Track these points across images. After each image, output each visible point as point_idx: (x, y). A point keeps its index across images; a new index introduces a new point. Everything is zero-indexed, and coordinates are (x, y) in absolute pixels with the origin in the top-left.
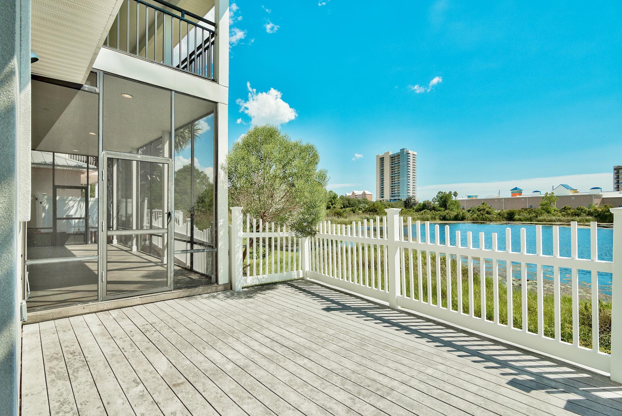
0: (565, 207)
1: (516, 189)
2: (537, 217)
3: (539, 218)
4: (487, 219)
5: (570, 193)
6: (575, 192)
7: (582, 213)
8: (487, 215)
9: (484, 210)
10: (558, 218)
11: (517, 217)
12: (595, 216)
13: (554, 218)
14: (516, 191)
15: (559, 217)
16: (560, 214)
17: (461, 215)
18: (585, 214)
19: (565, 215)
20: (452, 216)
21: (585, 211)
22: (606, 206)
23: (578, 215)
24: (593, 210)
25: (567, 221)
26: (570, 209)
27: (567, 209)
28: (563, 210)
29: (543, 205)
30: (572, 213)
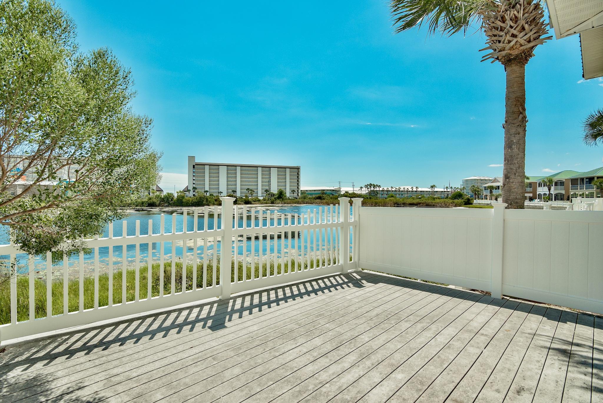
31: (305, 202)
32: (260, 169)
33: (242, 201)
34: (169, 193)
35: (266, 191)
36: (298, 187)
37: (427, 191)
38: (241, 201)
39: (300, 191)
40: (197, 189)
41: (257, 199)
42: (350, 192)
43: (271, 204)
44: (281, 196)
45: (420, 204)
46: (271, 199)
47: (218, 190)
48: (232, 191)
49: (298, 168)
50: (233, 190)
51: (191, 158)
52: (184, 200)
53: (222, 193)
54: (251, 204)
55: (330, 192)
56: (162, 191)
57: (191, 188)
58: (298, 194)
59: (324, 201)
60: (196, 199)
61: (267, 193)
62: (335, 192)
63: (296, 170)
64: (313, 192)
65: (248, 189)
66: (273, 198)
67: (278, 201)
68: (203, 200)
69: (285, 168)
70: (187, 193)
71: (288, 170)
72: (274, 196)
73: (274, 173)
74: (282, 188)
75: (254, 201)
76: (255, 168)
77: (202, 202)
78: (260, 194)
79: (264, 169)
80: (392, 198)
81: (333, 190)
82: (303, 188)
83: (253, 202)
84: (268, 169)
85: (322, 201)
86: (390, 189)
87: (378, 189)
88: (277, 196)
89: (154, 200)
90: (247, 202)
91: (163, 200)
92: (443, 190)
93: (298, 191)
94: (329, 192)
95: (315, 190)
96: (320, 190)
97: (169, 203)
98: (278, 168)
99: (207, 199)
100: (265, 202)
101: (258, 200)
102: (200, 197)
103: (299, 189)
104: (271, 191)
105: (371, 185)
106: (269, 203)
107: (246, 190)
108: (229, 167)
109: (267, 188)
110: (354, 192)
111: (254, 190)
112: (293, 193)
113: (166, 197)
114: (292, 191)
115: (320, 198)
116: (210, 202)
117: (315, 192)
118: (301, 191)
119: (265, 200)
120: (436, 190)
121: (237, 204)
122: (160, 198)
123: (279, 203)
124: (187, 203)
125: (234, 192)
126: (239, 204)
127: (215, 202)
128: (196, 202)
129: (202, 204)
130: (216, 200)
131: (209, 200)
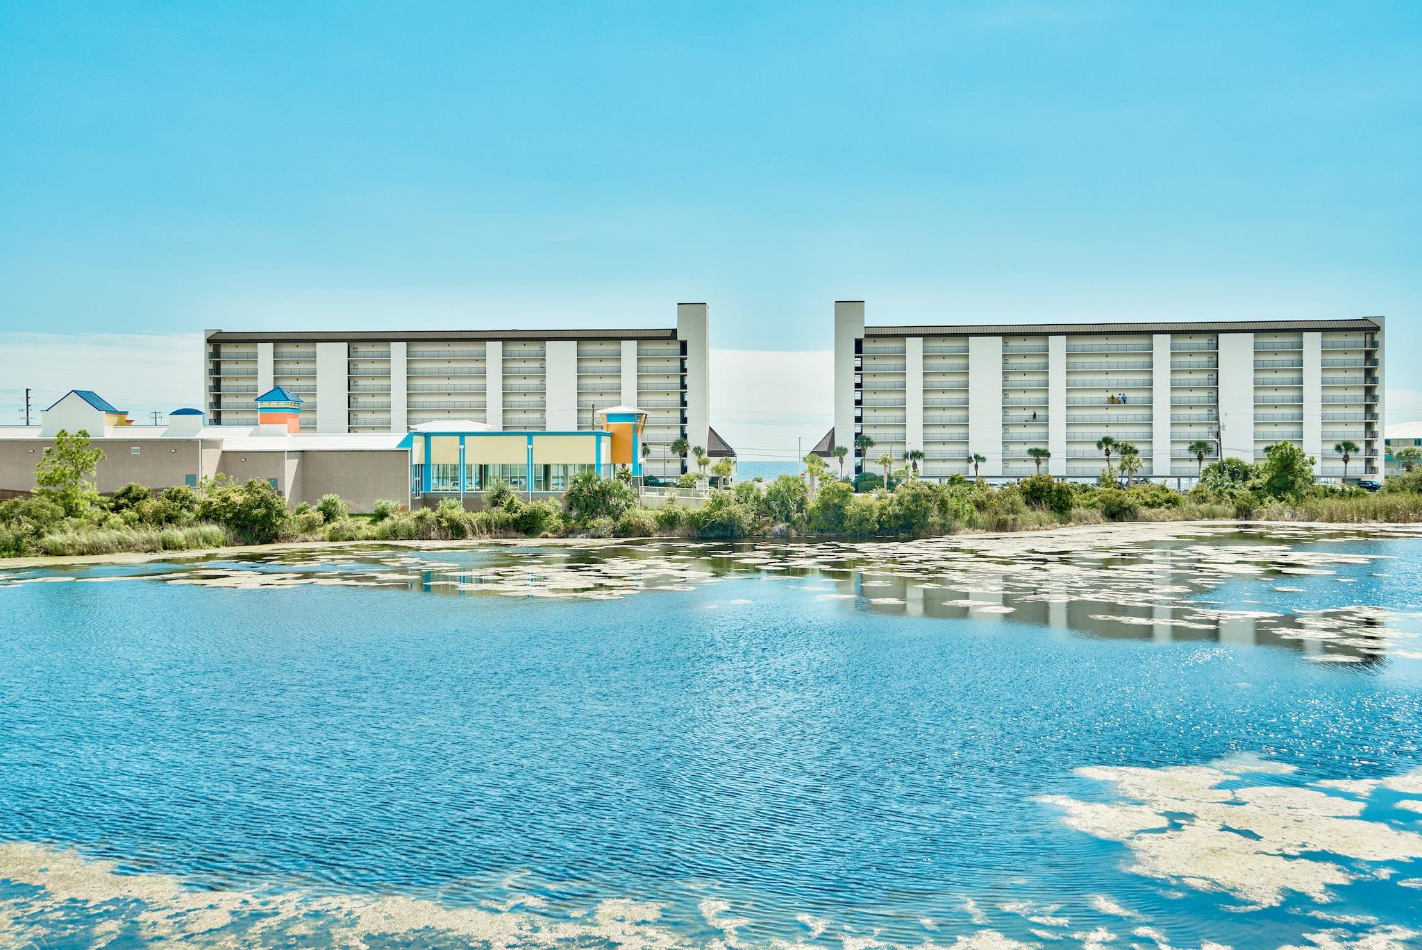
0: (130, 488)
2: (38, 534)
5: (109, 430)
6: (119, 424)
7: (184, 511)
10: (115, 534)
12: (228, 522)
13: (103, 536)
15: (118, 529)
16: (115, 518)
18: (192, 515)
19: (134, 520)
21: (191, 502)
22: (251, 484)
23: (170, 519)
24: (216, 501)
25: (148, 547)
26: (145, 497)
27: (136, 499)
28: (123, 501)
29: (50, 480)
30: (156, 514)
32: (1161, 343)
33: (1093, 505)
34: (790, 475)
35: (1200, 449)
36: (1369, 426)
38: (1087, 506)
39: (1379, 445)
40: (871, 444)
41: (1164, 496)
43: (1237, 517)
44: (1285, 477)
46: (1232, 495)
47: (962, 448)
48: (1030, 451)
49: (1370, 329)
50: (1033, 447)
51: (848, 309)
52: (849, 509)
53: (983, 459)
54: (1135, 518)
56: (733, 455)
57: (846, 440)
60: (900, 503)
61: (1201, 459)
63: (1359, 339)
65: (1107, 441)
66: (1243, 490)
67: (1273, 505)
68: (927, 509)
69: (1297, 330)
70: (833, 462)
71: (1312, 342)
72: (1246, 477)
73: (1237, 358)
74: (1282, 433)
75: (1146, 504)
76: (1140, 342)
77: (925, 517)
78: (1162, 464)
79: (1184, 341)
82: (1395, 429)
83: (1145, 511)
84: (1202, 341)
88: (1265, 478)
89: (737, 510)
90: (1117, 513)
91: (764, 507)
93: (1369, 443)
97: (788, 519)
98: (1259, 330)
99: (943, 504)
100: (1204, 507)
101: (1168, 501)
102: (914, 496)
103: (1374, 434)
104: (1226, 455)
106: (1225, 516)
107: (1095, 447)
108: (1016, 343)
109: (1202, 433)
111: (1137, 447)
112: (1346, 459)
113: (774, 494)
114: (1338, 448)
116: (956, 515)
118: (1388, 442)
119: (1203, 500)
121: (1070, 520)
122: (756, 498)
123: (1281, 514)
124: (863, 520)
125: (1040, 455)
126: (1081, 520)
127: (976, 514)
128: (897, 517)
129: (922, 527)
130: (980, 506)
131: (952, 503)
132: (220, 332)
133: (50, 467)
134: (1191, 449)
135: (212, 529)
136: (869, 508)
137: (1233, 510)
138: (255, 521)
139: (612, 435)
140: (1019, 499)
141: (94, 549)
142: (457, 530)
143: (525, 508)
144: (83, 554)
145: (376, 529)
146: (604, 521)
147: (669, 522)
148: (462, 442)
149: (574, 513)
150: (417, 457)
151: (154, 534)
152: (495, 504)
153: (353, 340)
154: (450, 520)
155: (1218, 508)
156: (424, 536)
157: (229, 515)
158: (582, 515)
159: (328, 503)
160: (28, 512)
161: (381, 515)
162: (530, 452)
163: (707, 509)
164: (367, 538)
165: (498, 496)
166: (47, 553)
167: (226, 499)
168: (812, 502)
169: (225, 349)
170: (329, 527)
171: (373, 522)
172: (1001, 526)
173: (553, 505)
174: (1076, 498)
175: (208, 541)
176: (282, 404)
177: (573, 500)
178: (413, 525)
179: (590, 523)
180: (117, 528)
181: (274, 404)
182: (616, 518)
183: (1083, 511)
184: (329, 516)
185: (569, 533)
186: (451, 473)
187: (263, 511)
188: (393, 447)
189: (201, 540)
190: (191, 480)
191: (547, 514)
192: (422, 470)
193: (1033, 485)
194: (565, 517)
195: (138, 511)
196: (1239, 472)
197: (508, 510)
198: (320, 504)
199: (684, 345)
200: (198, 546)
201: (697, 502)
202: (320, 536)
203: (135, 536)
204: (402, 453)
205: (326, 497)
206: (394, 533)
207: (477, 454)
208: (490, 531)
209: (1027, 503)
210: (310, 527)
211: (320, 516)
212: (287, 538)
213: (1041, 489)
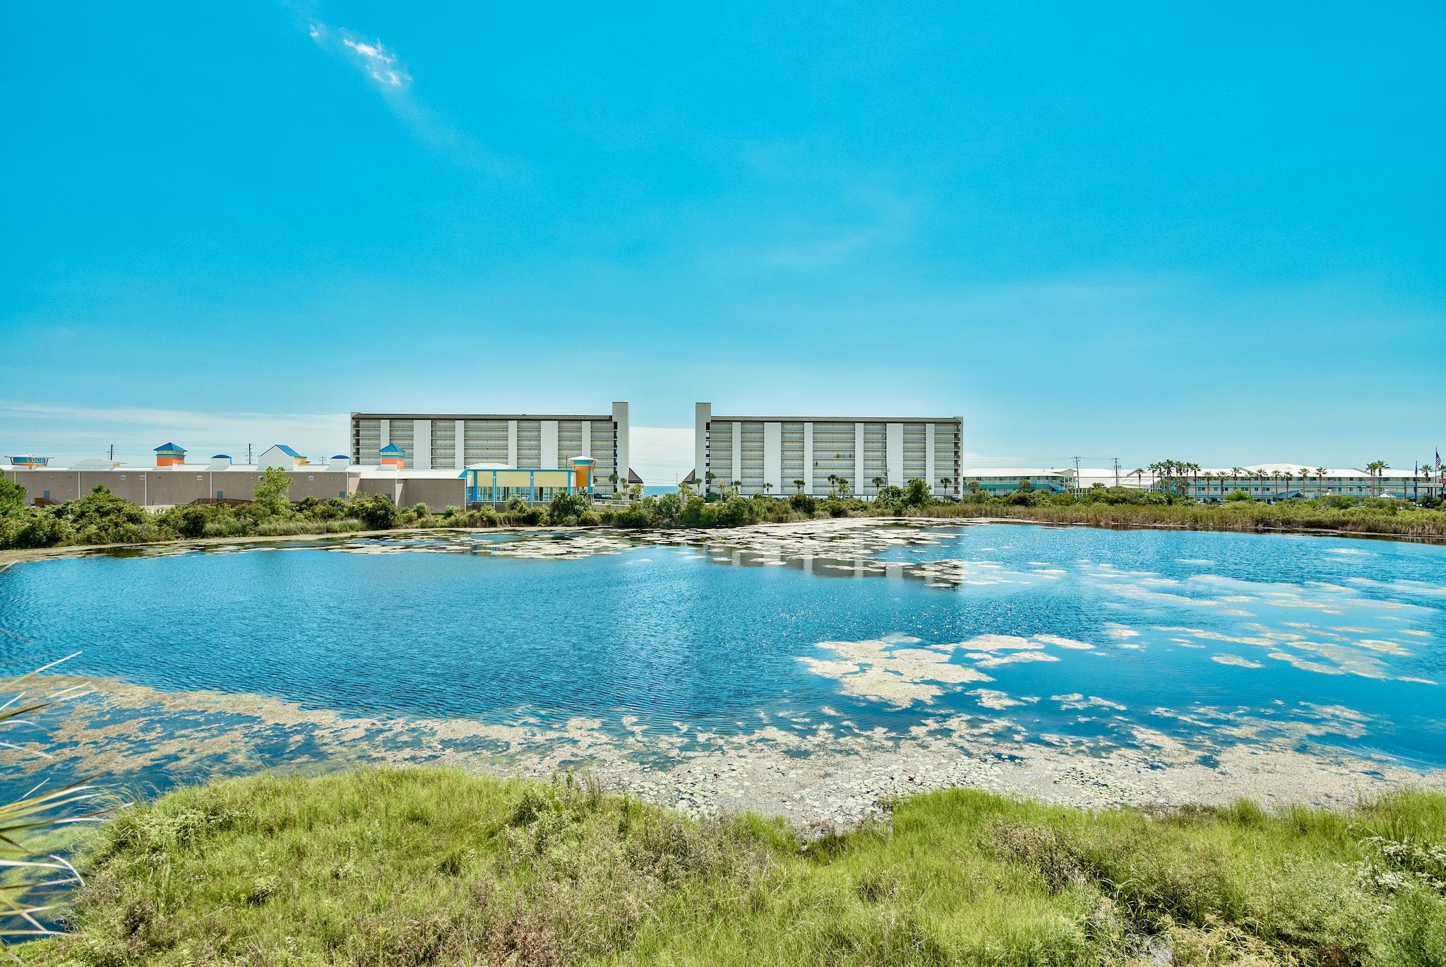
0: (308, 500)
1: (169, 446)
2: (256, 524)
3: (264, 526)
4: (133, 538)
5: (297, 468)
6: (302, 464)
7: (339, 512)
8: (131, 526)
9: (119, 510)
10: (299, 524)
11: (209, 526)
12: (363, 518)
13: (292, 525)
14: (170, 452)
16: (299, 516)
17: (47, 529)
18: (343, 514)
19: (310, 516)
20: (12, 533)
21: (342, 507)
22: (376, 497)
23: (332, 516)
24: (356, 506)
25: (318, 531)
26: (317, 504)
27: (311, 505)
28: (304, 506)
29: (262, 494)
30: (323, 512)
31: (983, 512)
32: (859, 427)
33: (826, 509)
34: (672, 493)
35: (878, 481)
36: (956, 470)
37: (1351, 479)
38: (823, 510)
39: (961, 480)
40: (714, 477)
41: (860, 505)
42: (1108, 486)
43: (895, 515)
44: (917, 495)
45: (1344, 524)
46: (892, 504)
47: (760, 480)
48: (795, 482)
49: (957, 423)
50: (796, 479)
51: (703, 407)
52: (703, 511)
53: (771, 486)
54: (846, 516)
55: (1046, 482)
56: (642, 482)
57: (701, 475)
58: (956, 488)
59: (1038, 510)
60: (729, 508)
61: (878, 486)
62: (1058, 481)
63: (952, 427)
64: (997, 482)
65: (833, 477)
66: (897, 501)
67: (912, 509)
68: (743, 511)
69: (923, 423)
70: (694, 486)
71: (930, 428)
72: (899, 496)
73: (895, 436)
74: (915, 474)
75: (852, 509)
76: (849, 427)
77: (742, 515)
78: (859, 489)
79: (871, 427)
80: (1241, 503)
81: (1054, 478)
82: (968, 472)
83: (851, 512)
84: (879, 427)
85: (1033, 510)
86: (1229, 472)
87: (1191, 474)
88: (908, 496)
89: (644, 511)
90: (837, 513)
91: (658, 510)
92: (1411, 474)
93: (956, 479)
94: (1041, 482)
95: (1001, 479)
96: (1015, 478)
97: (671, 516)
98: (906, 422)
99: (751, 509)
100: (879, 510)
101: (862, 507)
102: (736, 504)
103: (958, 475)
104: (890, 484)
105: (1169, 465)
106: (889, 515)
107: (827, 480)
108: (788, 426)
109: (878, 473)
110: (1121, 482)
111: (847, 480)
112: (945, 487)
113: (664, 503)
114: (942, 481)
115: (1022, 501)
116: (757, 514)
117: (1003, 482)
118: (964, 478)
119: (879, 507)
120: (1385, 473)
121: (814, 517)
122: (654, 506)
123: (915, 514)
124: (709, 517)
125: (800, 483)
126: (820, 517)
127: (768, 514)
128: (727, 515)
129: (740, 521)
130: (770, 510)
131: (756, 508)
132: (360, 414)
133: (262, 487)
134: (873, 481)
135: (354, 521)
136: (713, 511)
137: (893, 512)
138: (379, 517)
139: (577, 472)
140: (789, 506)
141: (287, 533)
142: (492, 522)
143: (529, 510)
144: (281, 535)
145: (446, 522)
146: (572, 518)
147: (607, 519)
148: (495, 475)
149: (556, 513)
150: (470, 483)
151: (322, 524)
152: (512, 508)
153: (434, 419)
154: (488, 517)
155: (886, 511)
156: (474, 526)
157: (364, 514)
158: (560, 514)
159: (419, 508)
160: (250, 512)
161: (449, 514)
162: (532, 480)
163: (627, 511)
164: (442, 527)
165: (515, 504)
166: (261, 534)
167: (362, 505)
168: (683, 509)
169: (362, 423)
170: (420, 520)
171: (445, 518)
172: (780, 520)
173: (544, 510)
174: (817, 506)
175: (352, 528)
176: (394, 453)
177: (555, 506)
178: (467, 519)
179: (564, 520)
180: (301, 521)
181: (389, 453)
182: (579, 516)
183: (821, 513)
184: (420, 515)
185: (553, 524)
186: (489, 492)
187: (384, 512)
188: (456, 477)
189: (348, 527)
190: (343, 494)
191: (541, 514)
192: (473, 490)
193: (796, 499)
194: (551, 515)
195: (312, 511)
196: (896, 493)
197: (520, 511)
198: (415, 508)
199: (616, 424)
200: (347, 531)
201: (624, 507)
202: (415, 526)
203: (310, 525)
204: (461, 481)
205: (418, 504)
206: (457, 524)
207: (503, 481)
208: (510, 523)
209: (793, 508)
210: (410, 520)
211: (415, 515)
212: (396, 527)
213: (800, 501)
